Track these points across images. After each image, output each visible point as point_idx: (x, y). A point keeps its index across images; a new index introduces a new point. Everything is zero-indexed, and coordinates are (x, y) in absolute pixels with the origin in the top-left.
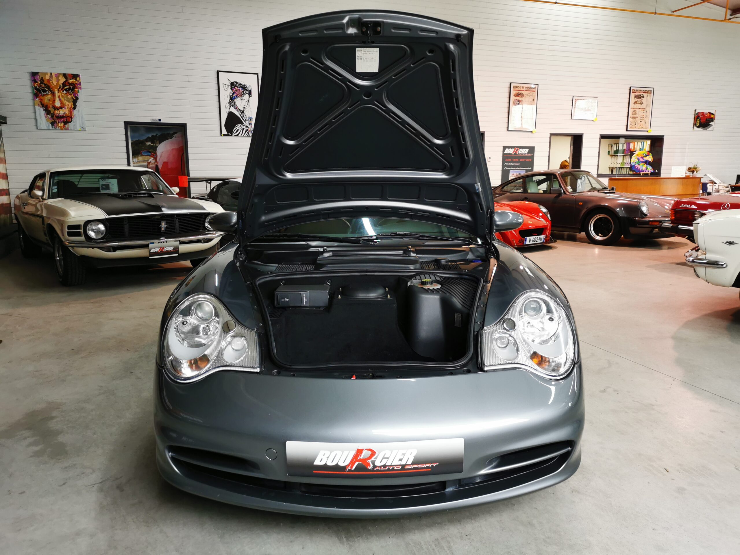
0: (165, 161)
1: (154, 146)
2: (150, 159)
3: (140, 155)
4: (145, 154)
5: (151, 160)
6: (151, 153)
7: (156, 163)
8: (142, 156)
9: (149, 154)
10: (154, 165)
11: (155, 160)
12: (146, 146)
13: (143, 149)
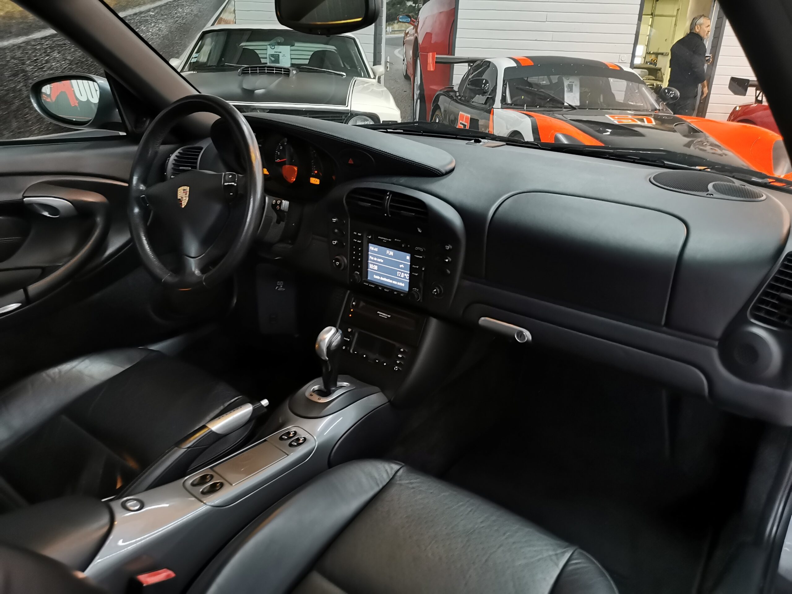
0: (428, 31)
1: (416, 7)
2: (408, 27)
3: (396, 21)
4: (403, 20)
5: (410, 29)
6: (411, 19)
7: (416, 35)
8: (399, 23)
9: (408, 20)
10: (412, 38)
11: (415, 29)
12: (406, 7)
13: (401, 13)
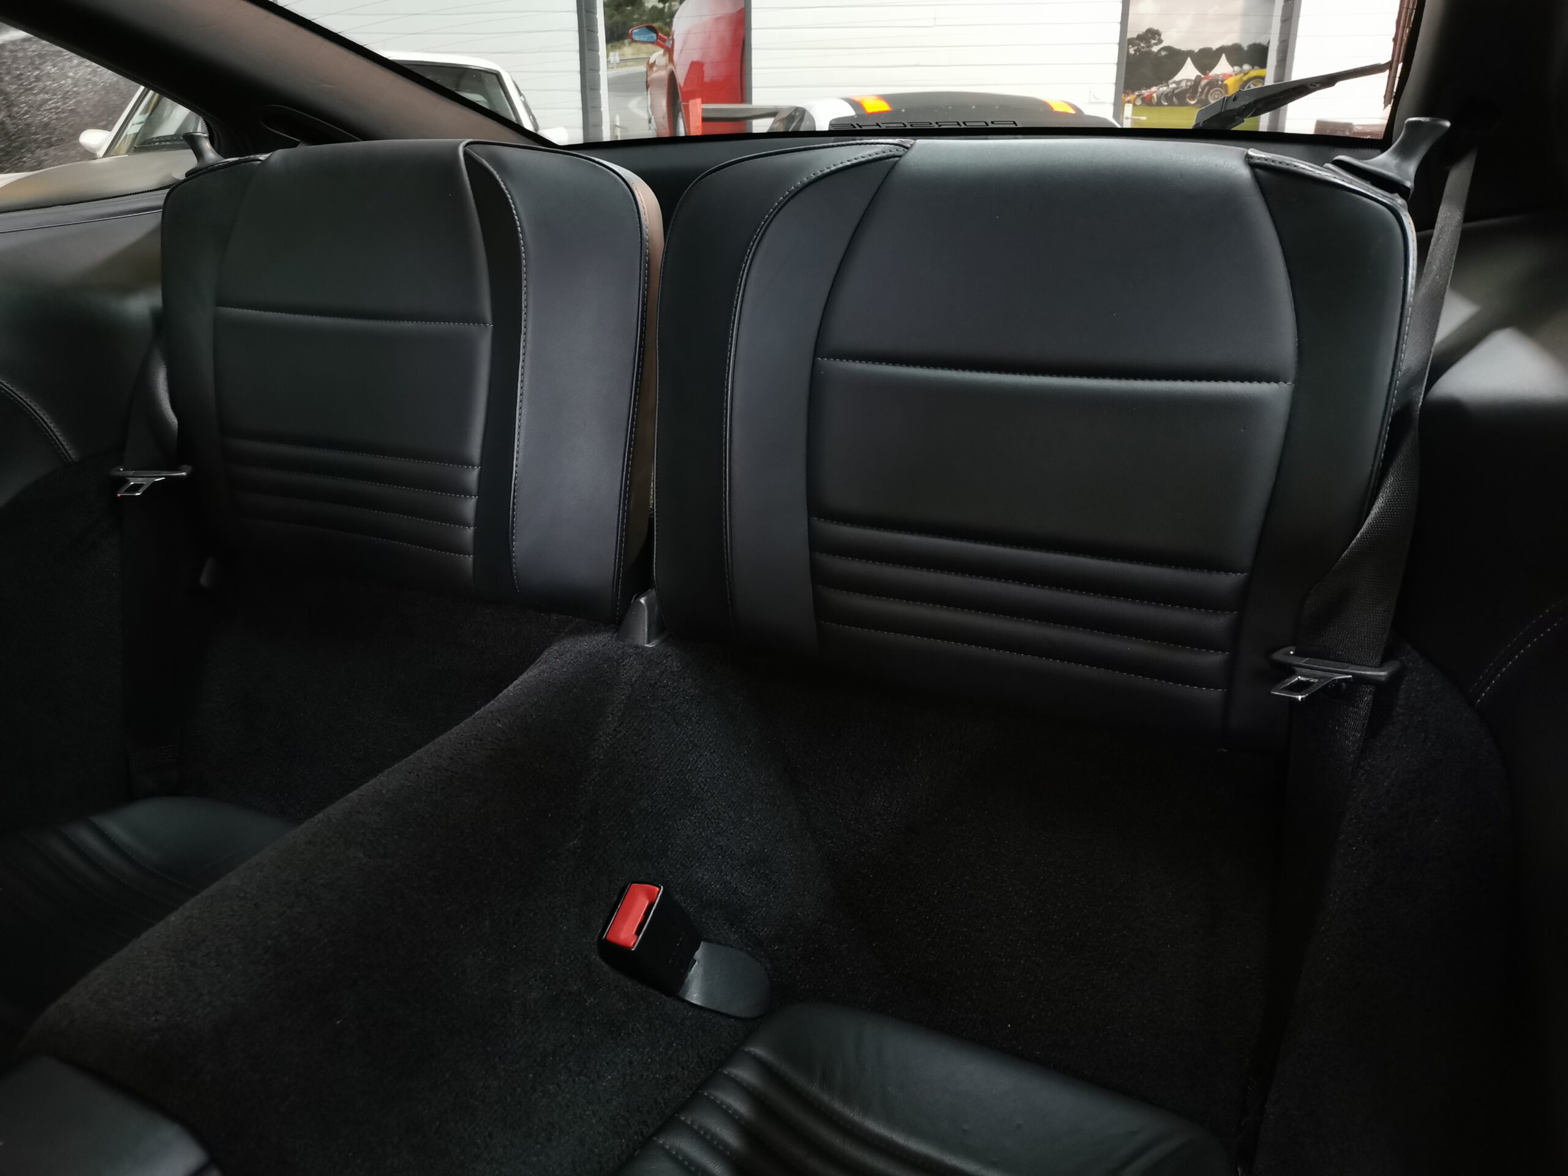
0: (696, 57)
1: (666, 10)
2: (653, 52)
3: (627, 41)
4: (642, 38)
5: (658, 55)
6: (657, 34)
7: (670, 67)
8: (634, 45)
9: (652, 37)
10: (664, 74)
11: (667, 56)
12: (645, 11)
13: (635, 23)
